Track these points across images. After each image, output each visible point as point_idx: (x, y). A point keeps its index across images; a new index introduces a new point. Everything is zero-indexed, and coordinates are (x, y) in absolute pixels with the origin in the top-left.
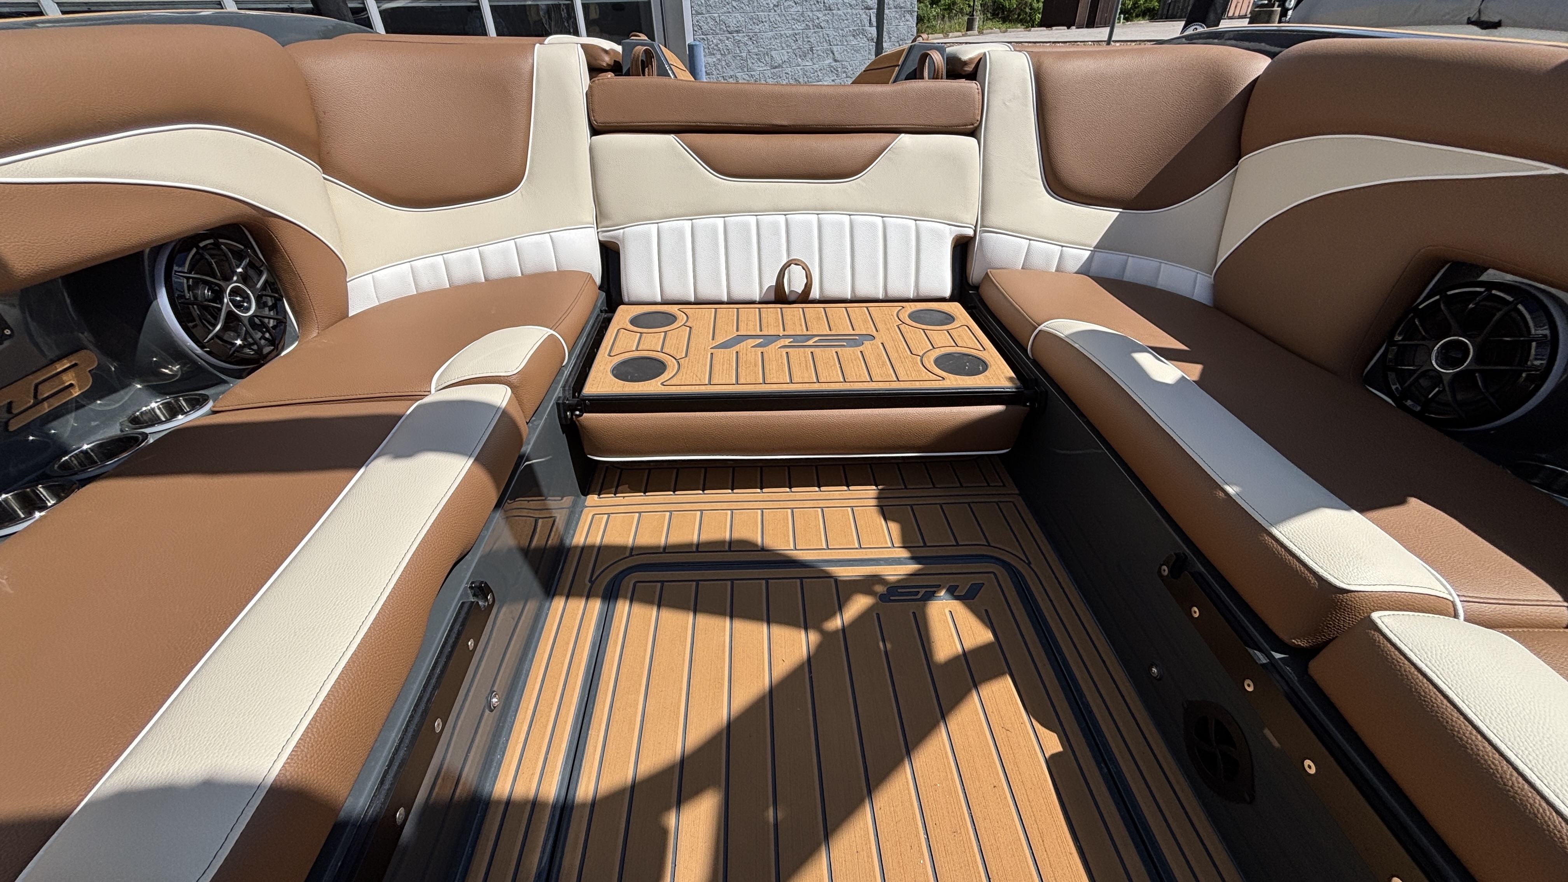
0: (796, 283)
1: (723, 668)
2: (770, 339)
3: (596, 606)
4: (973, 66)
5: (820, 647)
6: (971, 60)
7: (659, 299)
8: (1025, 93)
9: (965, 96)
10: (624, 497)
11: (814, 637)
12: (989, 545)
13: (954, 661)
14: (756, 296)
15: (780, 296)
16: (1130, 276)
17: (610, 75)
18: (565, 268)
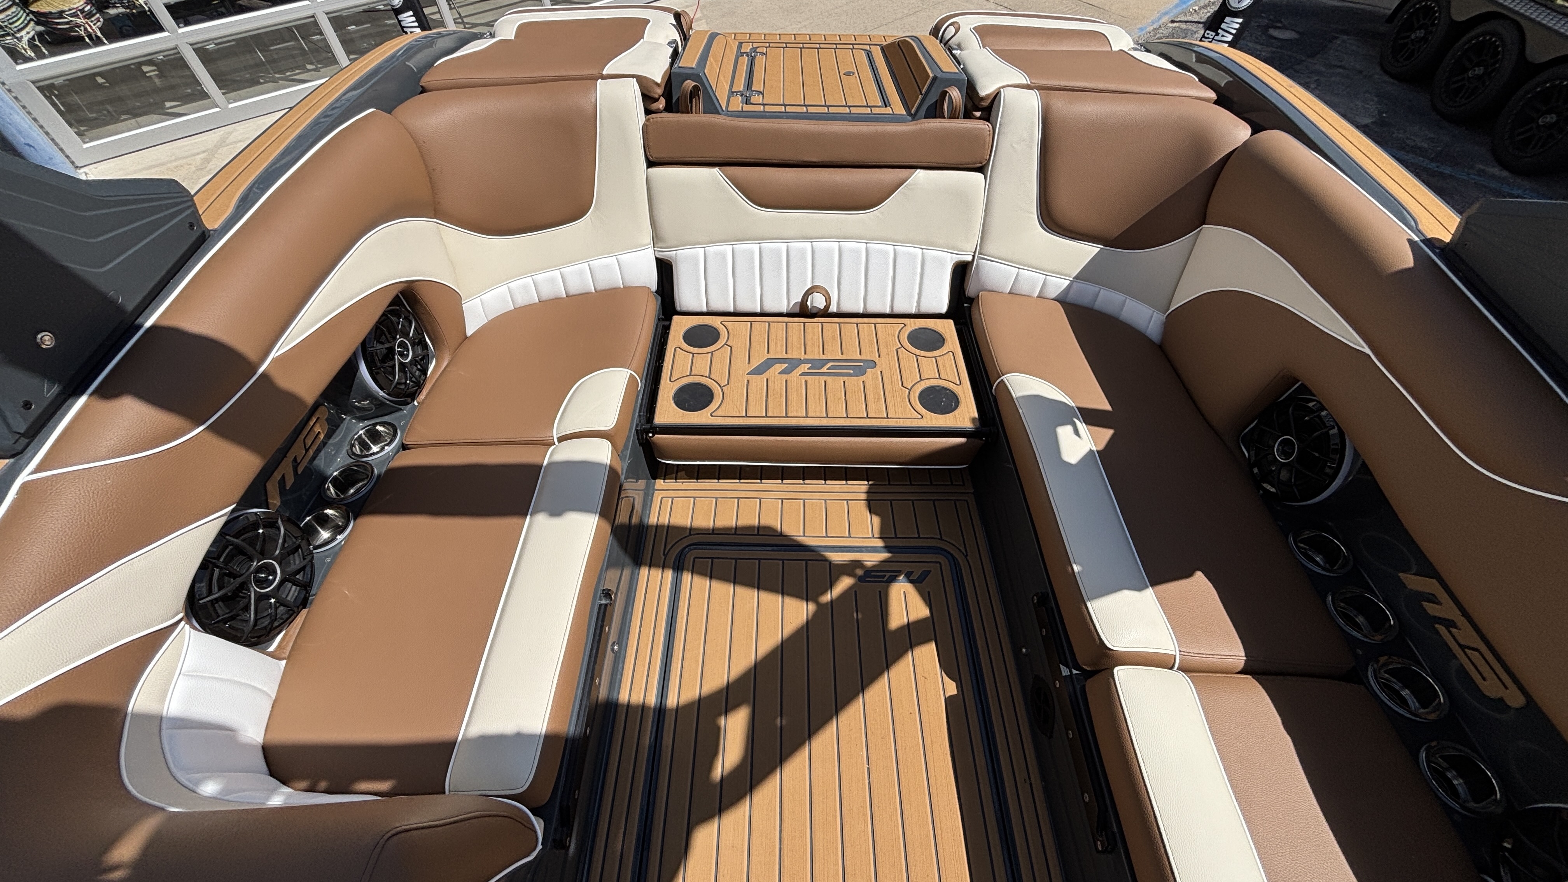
0: (818, 301)
1: (752, 625)
2: (794, 364)
3: (669, 574)
4: (989, 101)
5: (815, 614)
6: (988, 96)
7: (704, 308)
8: (1031, 137)
9: (975, 138)
10: (682, 483)
11: (812, 607)
12: (941, 539)
13: (901, 629)
14: (784, 310)
15: (803, 312)
16: (1099, 305)
17: (661, 104)
18: (629, 284)
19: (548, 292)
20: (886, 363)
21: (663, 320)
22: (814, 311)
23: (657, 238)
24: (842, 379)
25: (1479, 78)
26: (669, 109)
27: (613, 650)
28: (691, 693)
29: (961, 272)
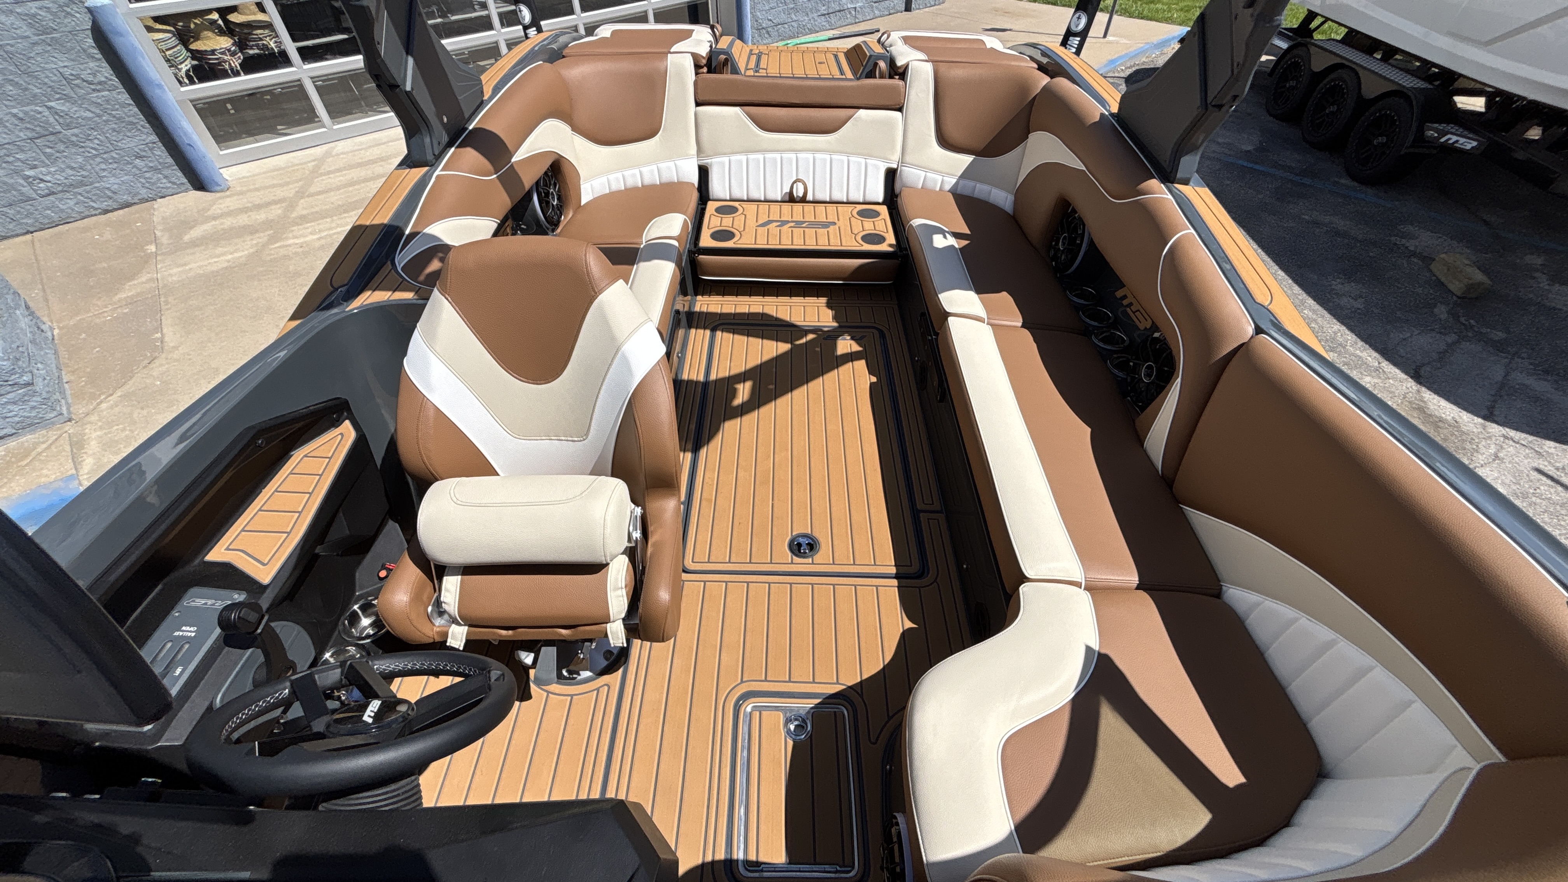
0: (799, 192)
2: (784, 223)
3: (708, 332)
4: (903, 69)
5: (792, 349)
6: (902, 66)
7: (728, 198)
8: (929, 89)
9: (895, 89)
10: (714, 296)
12: (875, 324)
13: (843, 355)
14: (779, 199)
15: (791, 199)
16: (976, 195)
17: (705, 70)
18: (681, 180)
19: (630, 183)
20: (843, 223)
21: (701, 204)
22: (798, 200)
23: (700, 151)
24: (814, 230)
25: (1332, 113)
26: (709, 72)
27: (678, 356)
28: (724, 373)
29: (891, 175)
